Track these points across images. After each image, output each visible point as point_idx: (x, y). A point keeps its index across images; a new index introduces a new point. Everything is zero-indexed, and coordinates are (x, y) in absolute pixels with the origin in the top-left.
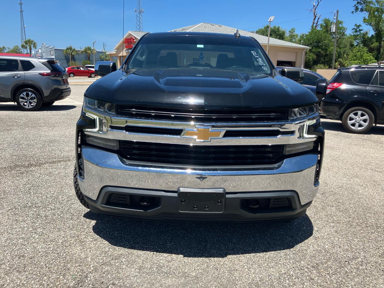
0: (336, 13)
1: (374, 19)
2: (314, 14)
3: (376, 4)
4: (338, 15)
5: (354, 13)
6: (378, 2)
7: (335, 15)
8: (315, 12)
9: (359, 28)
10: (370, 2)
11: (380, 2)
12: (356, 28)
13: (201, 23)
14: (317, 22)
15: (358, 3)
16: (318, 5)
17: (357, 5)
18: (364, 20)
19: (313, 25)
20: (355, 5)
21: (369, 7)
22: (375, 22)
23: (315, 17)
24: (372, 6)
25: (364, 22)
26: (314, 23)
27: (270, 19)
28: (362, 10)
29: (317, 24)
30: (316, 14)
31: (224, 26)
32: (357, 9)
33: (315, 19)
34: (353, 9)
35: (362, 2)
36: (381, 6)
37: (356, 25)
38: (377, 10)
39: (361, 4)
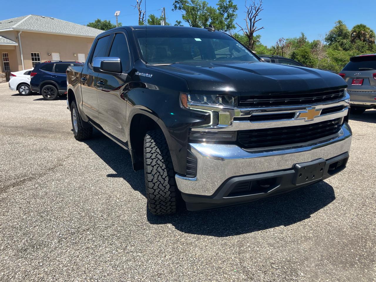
0: (163, 10)
1: (191, 16)
2: (139, 10)
3: (192, 3)
4: (164, 12)
5: (174, 11)
6: (193, 2)
7: (162, 12)
8: (139, 8)
9: (179, 24)
10: (185, 2)
11: (195, 1)
12: (177, 24)
13: (29, 15)
14: (143, 18)
15: (176, 2)
16: (141, 2)
17: (175, 4)
18: (183, 17)
19: (140, 20)
20: (174, 4)
21: (186, 6)
22: (193, 19)
23: (140, 13)
24: (188, 5)
25: (184, 19)
26: (140, 18)
27: (117, 14)
28: (180, 8)
29: (143, 20)
30: (140, 11)
31: (56, 19)
32: (176, 7)
33: (140, 15)
34: (173, 7)
35: (179, 1)
36: (196, 6)
37: (177, 21)
38: (193, 9)
39: (179, 3)
